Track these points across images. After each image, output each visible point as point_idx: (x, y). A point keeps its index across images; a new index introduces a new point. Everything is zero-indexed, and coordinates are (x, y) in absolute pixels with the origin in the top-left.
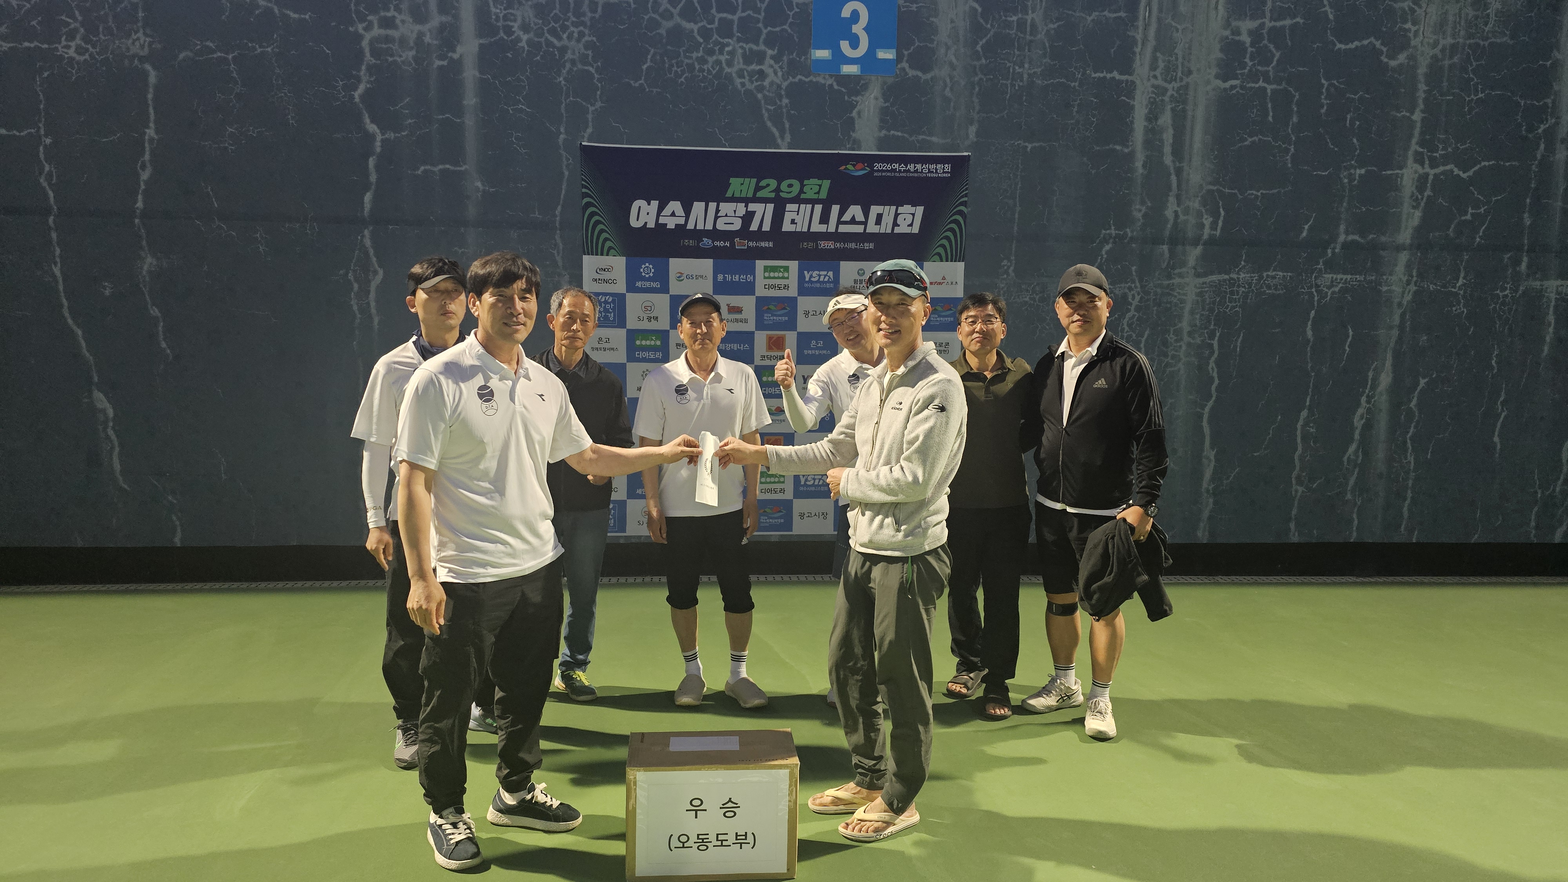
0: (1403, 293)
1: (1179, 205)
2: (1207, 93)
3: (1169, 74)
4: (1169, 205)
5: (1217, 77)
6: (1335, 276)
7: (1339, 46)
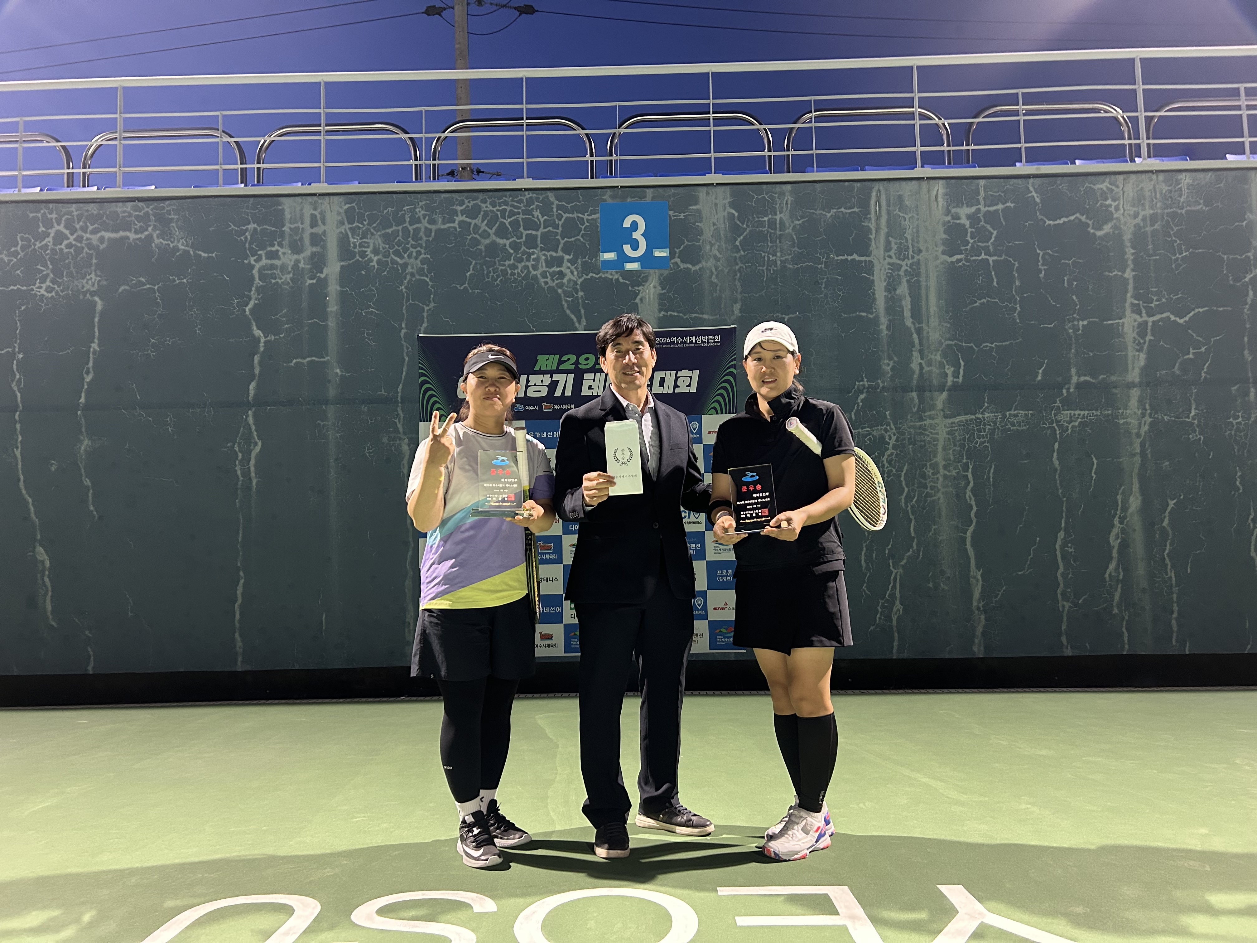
0: (1140, 424)
1: (922, 359)
2: (937, 267)
3: (902, 252)
4: (914, 358)
5: (943, 253)
6: (1073, 412)
7: (1048, 222)
